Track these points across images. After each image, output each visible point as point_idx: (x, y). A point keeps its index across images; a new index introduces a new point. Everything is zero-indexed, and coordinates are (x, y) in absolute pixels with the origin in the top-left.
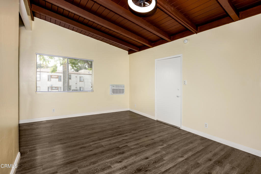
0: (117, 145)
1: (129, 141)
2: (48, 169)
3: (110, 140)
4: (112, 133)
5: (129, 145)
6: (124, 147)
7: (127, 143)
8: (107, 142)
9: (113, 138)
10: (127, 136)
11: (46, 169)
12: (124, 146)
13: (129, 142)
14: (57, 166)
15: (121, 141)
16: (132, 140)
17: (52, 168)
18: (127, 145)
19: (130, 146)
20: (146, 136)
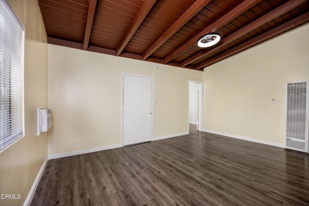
2: (277, 200)
11: (279, 201)
14: (267, 195)
17: (273, 197)
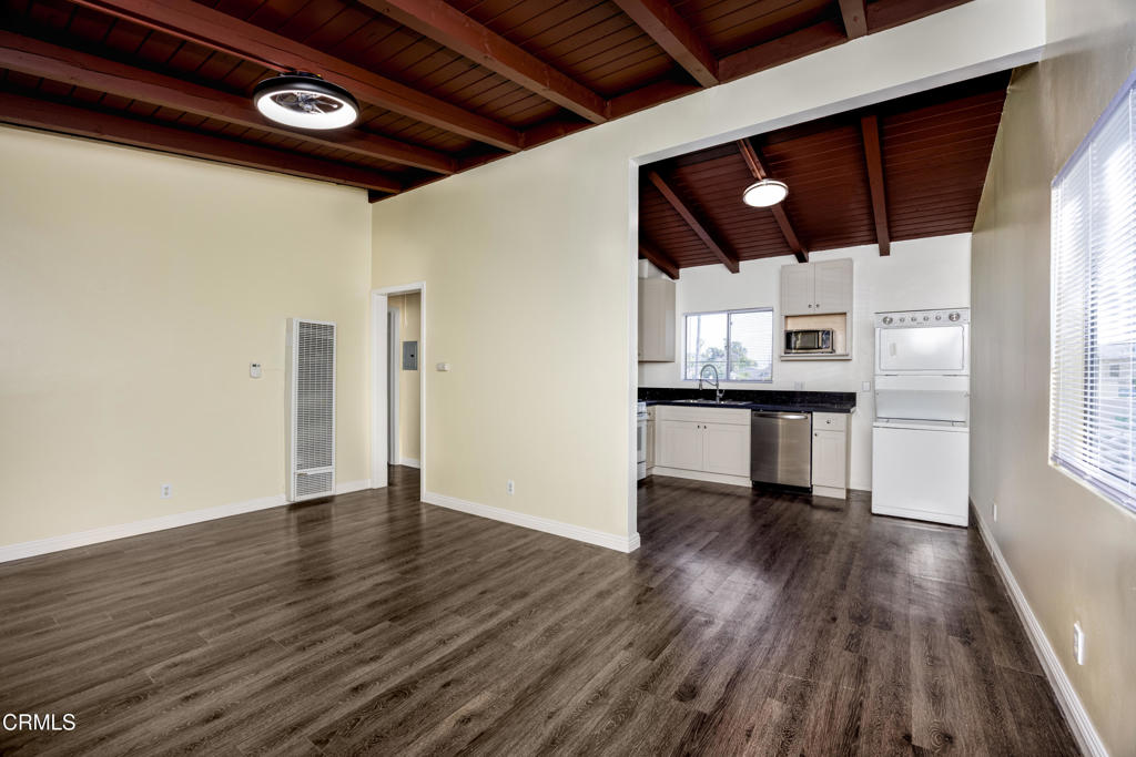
0: (401, 625)
1: (344, 657)
3: (443, 642)
4: (452, 691)
5: (348, 638)
6: (369, 623)
7: (357, 645)
8: (451, 629)
9: (433, 659)
10: (356, 690)
12: (369, 627)
13: (346, 650)
15: (385, 650)
16: (327, 668)
18: (355, 633)
19: (344, 633)
20: (217, 716)
